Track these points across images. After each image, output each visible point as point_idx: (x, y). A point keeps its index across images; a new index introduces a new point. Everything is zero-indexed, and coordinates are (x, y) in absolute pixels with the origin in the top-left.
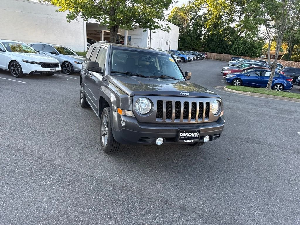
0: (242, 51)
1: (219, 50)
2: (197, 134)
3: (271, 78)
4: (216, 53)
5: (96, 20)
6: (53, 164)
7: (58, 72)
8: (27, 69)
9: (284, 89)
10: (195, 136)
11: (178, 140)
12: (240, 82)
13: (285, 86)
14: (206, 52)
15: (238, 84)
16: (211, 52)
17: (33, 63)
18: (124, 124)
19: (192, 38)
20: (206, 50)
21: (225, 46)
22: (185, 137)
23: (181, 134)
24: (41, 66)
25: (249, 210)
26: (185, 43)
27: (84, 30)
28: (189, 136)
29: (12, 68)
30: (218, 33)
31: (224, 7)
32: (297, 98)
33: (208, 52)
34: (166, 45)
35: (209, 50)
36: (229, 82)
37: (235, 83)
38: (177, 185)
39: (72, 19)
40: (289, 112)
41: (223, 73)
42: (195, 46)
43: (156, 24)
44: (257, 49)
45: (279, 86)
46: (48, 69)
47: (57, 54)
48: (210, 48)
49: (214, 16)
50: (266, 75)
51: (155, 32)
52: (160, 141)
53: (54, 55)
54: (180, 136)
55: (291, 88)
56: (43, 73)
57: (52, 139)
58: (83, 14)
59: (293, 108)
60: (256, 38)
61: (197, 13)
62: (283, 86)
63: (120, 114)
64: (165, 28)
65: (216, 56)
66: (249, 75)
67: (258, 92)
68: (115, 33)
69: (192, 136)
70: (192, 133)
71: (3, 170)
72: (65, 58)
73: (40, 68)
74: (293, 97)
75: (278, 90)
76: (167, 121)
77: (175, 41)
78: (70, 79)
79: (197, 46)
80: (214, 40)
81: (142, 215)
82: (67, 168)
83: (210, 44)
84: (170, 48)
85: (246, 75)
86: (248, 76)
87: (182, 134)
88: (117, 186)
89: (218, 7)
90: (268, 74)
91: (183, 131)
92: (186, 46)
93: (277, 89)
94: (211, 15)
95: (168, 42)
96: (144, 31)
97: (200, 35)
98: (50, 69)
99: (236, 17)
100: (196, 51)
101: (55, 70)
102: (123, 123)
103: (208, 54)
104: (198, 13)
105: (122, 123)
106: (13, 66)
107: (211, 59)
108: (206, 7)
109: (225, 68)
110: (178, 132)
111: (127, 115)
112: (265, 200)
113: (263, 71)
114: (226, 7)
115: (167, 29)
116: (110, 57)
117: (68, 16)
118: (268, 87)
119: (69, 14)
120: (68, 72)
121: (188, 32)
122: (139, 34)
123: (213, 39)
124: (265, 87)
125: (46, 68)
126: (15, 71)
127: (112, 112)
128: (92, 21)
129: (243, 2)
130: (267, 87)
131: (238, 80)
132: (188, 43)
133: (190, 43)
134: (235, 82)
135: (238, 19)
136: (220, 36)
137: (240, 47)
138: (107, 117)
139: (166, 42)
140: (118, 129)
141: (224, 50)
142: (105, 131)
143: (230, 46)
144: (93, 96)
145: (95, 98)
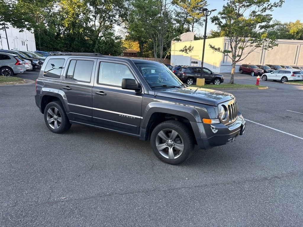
0: (105, 50)
1: (83, 49)
19: (51, 38)
20: (69, 50)
21: (88, 45)
26: (44, 43)
30: (79, 33)
31: (79, 7)
34: (23, 45)
35: (72, 50)
42: (56, 46)
44: (117, 48)
48: (73, 48)
49: (71, 14)
60: (114, 38)
61: (50, 11)
63: (209, 124)
77: (32, 41)
79: (59, 46)
80: (76, 39)
83: (72, 44)
84: (27, 49)
89: (74, 6)
92: (46, 45)
94: (67, 13)
95: (24, 42)
96: (20, 31)
97: (59, 34)
99: (91, 17)
104: (51, 10)
105: (213, 131)
111: (213, 123)
114: (82, 6)
121: (45, 31)
123: (75, 39)
129: (97, 3)
132: (48, 43)
133: (49, 43)
135: (94, 19)
136: (81, 35)
137: (103, 47)
138: (173, 131)
139: (22, 42)
140: (206, 137)
141: (87, 49)
142: (168, 145)
143: (93, 46)
144: (121, 115)
145: (129, 116)
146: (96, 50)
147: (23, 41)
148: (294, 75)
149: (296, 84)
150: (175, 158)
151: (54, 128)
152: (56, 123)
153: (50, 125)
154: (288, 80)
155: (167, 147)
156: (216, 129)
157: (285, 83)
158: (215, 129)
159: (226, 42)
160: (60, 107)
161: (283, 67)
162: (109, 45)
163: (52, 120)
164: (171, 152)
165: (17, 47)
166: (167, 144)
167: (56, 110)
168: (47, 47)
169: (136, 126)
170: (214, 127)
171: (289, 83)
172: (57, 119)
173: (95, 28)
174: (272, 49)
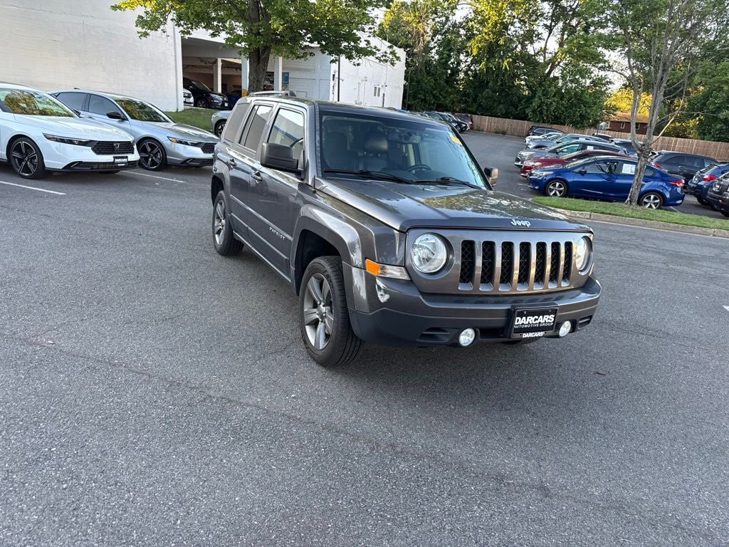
0: (555, 112)
1: (501, 110)
2: (551, 317)
3: (636, 177)
4: (494, 116)
5: (211, 31)
6: (210, 396)
7: (131, 165)
8: (56, 157)
9: (665, 204)
10: (545, 322)
11: (510, 332)
12: (562, 189)
13: (668, 196)
14: (469, 115)
15: (558, 192)
16: (482, 115)
17: (71, 142)
18: (387, 297)
19: (436, 80)
20: (471, 109)
21: (515, 99)
22: (526, 326)
23: (517, 318)
24: (93, 149)
25: (684, 488)
26: (421, 91)
27: (175, 56)
28: (534, 322)
29: (16, 154)
30: (499, 67)
31: (513, 6)
32: (697, 226)
33: (475, 114)
34: (375, 95)
35: (477, 109)
36: (537, 188)
37: (553, 190)
38: (509, 438)
39: (152, 30)
40: (690, 260)
41: (520, 166)
42: (443, 99)
43: (363, 45)
44: (589, 107)
45: (652, 197)
46: (108, 158)
47: (124, 119)
48: (480, 105)
49: (490, 25)
50: (623, 172)
51: (358, 65)
52: (467, 337)
53: (115, 121)
54: (516, 323)
55: (679, 202)
56: (95, 167)
57: (181, 334)
58: (180, 18)
59: (694, 251)
60: (588, 82)
61: (447, 19)
62: (662, 195)
63: (375, 274)
64: (385, 56)
65: (493, 124)
66: (585, 172)
67: (608, 212)
68: (261, 65)
69: (540, 323)
70: (541, 317)
71: (97, 415)
72: (143, 127)
73: (88, 155)
74: (689, 222)
75: (650, 206)
76: (484, 289)
77: (395, 87)
78: (162, 183)
79: (449, 99)
80: (491, 84)
81: (460, 510)
82: (248, 405)
83: (479, 95)
84: (384, 102)
85: (577, 170)
86: (583, 174)
87: (520, 318)
88: (378, 445)
89: (500, 4)
90: (628, 169)
91: (523, 312)
92: (423, 98)
93: (648, 205)
94: (482, 23)
95: (379, 89)
97: (456, 72)
98: (115, 158)
99: (541, 30)
100: (447, 111)
101: (125, 160)
102: (382, 295)
103: (476, 117)
104: (451, 17)
105: (379, 296)
106: (18, 149)
107: (483, 131)
108: (470, 4)
109: (524, 153)
110: (510, 315)
111: (388, 276)
112: (708, 463)
113: (617, 161)
114: (519, 4)
115: (391, 56)
116: (318, 133)
117: (141, 22)
118: (630, 201)
119: (144, 15)
120: (153, 163)
121: (428, 63)
122: (310, 68)
123: (488, 82)
124: (623, 199)
125: (103, 154)
126: (24, 163)
127: (351, 270)
128: (201, 34)
130: (628, 199)
131: (557, 184)
132: (428, 92)
133: (432, 92)
134: (551, 187)
135: (545, 34)
136: (503, 75)
137: (551, 103)
138: (326, 281)
139: (376, 88)
140: (366, 309)
141: (512, 109)
142: (318, 314)
143: (527, 101)
144: (272, 228)
145: (279, 233)
146: (534, 111)
147: (378, 87)
151: (218, 242)
153: (216, 235)
155: (317, 318)
156: (386, 292)
158: (382, 292)
162: (570, 99)
163: (219, 226)
165: (361, 100)
168: (424, 100)
169: (286, 258)
173: (545, 57)
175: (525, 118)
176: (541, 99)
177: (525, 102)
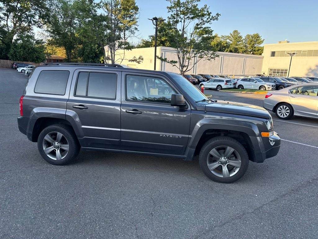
0: (23, 56)
63: (268, 137)
138: (229, 148)
142: (221, 163)
144: (163, 135)
145: (173, 136)
146: (12, 55)
148: (227, 83)
149: (229, 91)
150: (231, 175)
151: (56, 159)
152: (58, 152)
153: (48, 155)
154: (223, 88)
155: (220, 165)
156: (274, 141)
157: (220, 90)
158: (272, 142)
159: (163, 52)
160: (66, 131)
161: (212, 76)
163: (51, 149)
164: (225, 170)
166: (221, 161)
167: (60, 135)
169: (182, 146)
170: (272, 140)
171: (224, 91)
172: (61, 146)
173: (8, 29)
174: (215, 60)
175: (7, 58)
176: (14, 50)
177: (5, 51)
